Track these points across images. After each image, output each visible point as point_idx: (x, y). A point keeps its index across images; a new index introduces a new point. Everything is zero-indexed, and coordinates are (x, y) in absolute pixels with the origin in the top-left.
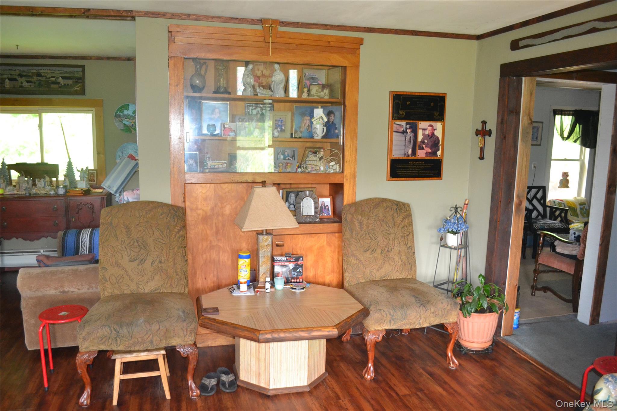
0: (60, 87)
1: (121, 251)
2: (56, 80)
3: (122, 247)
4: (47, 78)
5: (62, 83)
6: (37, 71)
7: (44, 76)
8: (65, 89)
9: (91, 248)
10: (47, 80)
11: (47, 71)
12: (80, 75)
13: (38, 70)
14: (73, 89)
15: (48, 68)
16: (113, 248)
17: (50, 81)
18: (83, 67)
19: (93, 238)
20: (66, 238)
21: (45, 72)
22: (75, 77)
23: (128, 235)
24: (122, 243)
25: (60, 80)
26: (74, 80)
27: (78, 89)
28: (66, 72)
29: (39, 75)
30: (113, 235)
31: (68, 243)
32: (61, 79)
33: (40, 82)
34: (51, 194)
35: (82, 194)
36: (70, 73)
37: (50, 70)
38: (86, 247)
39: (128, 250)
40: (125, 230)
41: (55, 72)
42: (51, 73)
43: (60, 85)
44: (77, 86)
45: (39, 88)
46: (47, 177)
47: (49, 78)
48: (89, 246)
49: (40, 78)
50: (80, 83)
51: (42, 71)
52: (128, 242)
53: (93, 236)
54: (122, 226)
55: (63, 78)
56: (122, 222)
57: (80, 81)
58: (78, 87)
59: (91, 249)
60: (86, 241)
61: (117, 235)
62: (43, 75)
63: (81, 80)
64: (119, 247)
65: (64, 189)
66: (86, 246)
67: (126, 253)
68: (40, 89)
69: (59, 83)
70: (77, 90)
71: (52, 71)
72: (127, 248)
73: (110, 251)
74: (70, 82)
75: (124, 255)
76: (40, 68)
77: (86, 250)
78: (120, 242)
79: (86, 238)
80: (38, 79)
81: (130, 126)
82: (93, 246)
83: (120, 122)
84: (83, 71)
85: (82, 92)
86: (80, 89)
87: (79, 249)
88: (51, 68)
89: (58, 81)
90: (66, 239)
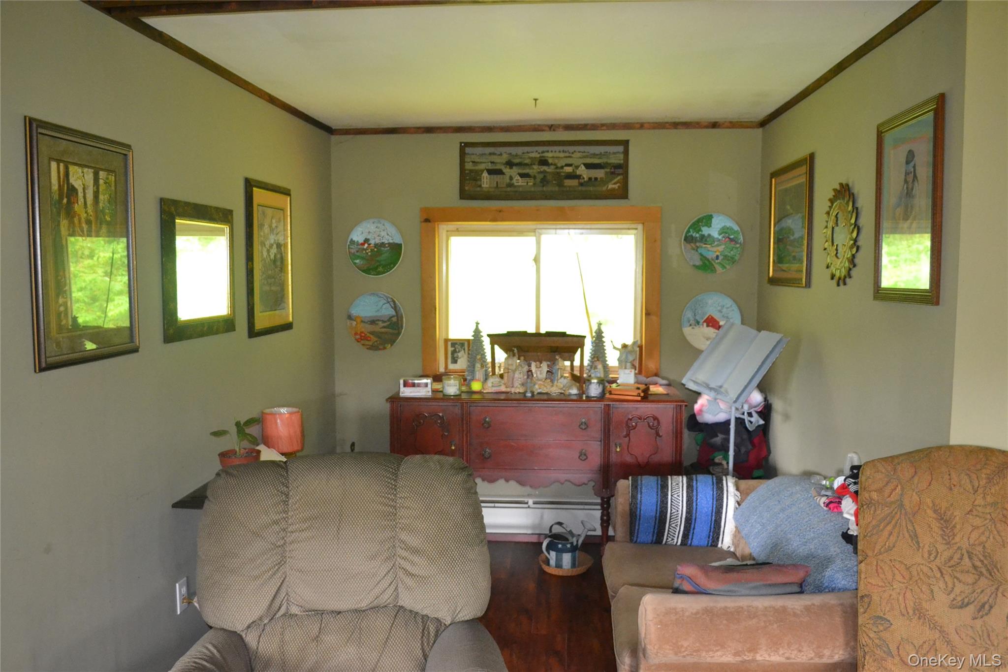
0: (581, 184)
1: (929, 577)
2: (573, 170)
3: (931, 569)
4: (557, 168)
5: (585, 176)
6: (542, 155)
7: (552, 164)
8: (591, 189)
9: (691, 519)
10: (558, 171)
11: (557, 155)
12: (618, 159)
13: (543, 152)
14: (604, 188)
15: (561, 148)
16: (908, 569)
17: (564, 172)
18: (626, 143)
19: (695, 499)
20: (639, 496)
21: (555, 156)
22: (610, 164)
23: (946, 538)
24: (932, 559)
25: (582, 171)
26: (608, 170)
27: (616, 186)
28: (594, 155)
29: (543, 162)
30: (907, 535)
31: (642, 508)
32: (583, 167)
33: (545, 176)
34: (570, 395)
35: (639, 398)
36: (600, 155)
37: (563, 151)
38: (679, 518)
39: (947, 578)
40: (938, 525)
41: (573, 155)
42: (566, 157)
43: (580, 180)
44: (613, 182)
45: (543, 186)
46: (560, 359)
47: (562, 167)
48: (686, 517)
49: (545, 168)
50: (619, 174)
51: (550, 155)
52: (946, 555)
53: (695, 493)
54: (930, 512)
55: (589, 166)
56: (929, 501)
57: (620, 171)
58: (615, 184)
59: (691, 524)
60: (680, 504)
61: (916, 536)
62: (550, 161)
63: (621, 169)
64: (925, 569)
65: (601, 386)
66: (680, 515)
67: (941, 584)
68: (545, 189)
69: (578, 177)
70: (613, 189)
71: (567, 154)
72: (944, 572)
73: (899, 577)
74: (600, 174)
75: (936, 589)
76: (545, 148)
77: (679, 523)
78: (926, 555)
79: (681, 499)
80: (542, 170)
81: (713, 260)
82: (694, 518)
83: (693, 252)
84: (626, 153)
85: (623, 193)
86: (619, 187)
87: (665, 523)
88: (566, 148)
89: (578, 173)
90: (639, 498)
